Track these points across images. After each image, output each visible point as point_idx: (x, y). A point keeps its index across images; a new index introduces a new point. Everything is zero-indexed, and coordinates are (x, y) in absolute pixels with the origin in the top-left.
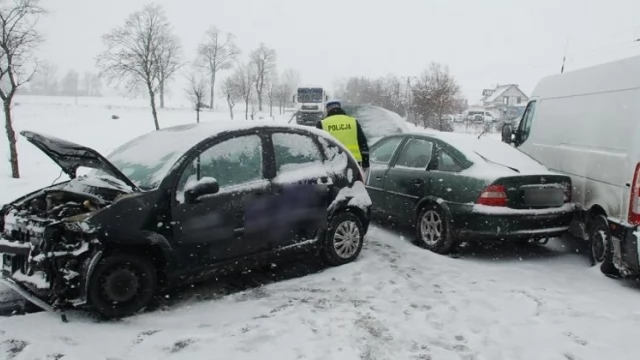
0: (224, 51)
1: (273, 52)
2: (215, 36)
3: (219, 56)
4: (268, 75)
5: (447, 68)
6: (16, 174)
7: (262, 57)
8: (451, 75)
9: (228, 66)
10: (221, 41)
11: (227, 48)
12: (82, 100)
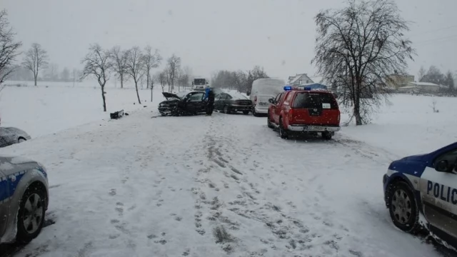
0: (154, 58)
1: (179, 58)
2: (149, 51)
3: (151, 61)
4: (177, 70)
5: (263, 69)
6: (105, 110)
7: (174, 61)
8: (264, 71)
9: (156, 66)
10: (152, 53)
11: (156, 57)
12: (71, 84)
